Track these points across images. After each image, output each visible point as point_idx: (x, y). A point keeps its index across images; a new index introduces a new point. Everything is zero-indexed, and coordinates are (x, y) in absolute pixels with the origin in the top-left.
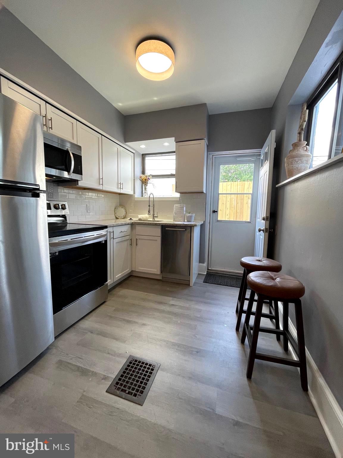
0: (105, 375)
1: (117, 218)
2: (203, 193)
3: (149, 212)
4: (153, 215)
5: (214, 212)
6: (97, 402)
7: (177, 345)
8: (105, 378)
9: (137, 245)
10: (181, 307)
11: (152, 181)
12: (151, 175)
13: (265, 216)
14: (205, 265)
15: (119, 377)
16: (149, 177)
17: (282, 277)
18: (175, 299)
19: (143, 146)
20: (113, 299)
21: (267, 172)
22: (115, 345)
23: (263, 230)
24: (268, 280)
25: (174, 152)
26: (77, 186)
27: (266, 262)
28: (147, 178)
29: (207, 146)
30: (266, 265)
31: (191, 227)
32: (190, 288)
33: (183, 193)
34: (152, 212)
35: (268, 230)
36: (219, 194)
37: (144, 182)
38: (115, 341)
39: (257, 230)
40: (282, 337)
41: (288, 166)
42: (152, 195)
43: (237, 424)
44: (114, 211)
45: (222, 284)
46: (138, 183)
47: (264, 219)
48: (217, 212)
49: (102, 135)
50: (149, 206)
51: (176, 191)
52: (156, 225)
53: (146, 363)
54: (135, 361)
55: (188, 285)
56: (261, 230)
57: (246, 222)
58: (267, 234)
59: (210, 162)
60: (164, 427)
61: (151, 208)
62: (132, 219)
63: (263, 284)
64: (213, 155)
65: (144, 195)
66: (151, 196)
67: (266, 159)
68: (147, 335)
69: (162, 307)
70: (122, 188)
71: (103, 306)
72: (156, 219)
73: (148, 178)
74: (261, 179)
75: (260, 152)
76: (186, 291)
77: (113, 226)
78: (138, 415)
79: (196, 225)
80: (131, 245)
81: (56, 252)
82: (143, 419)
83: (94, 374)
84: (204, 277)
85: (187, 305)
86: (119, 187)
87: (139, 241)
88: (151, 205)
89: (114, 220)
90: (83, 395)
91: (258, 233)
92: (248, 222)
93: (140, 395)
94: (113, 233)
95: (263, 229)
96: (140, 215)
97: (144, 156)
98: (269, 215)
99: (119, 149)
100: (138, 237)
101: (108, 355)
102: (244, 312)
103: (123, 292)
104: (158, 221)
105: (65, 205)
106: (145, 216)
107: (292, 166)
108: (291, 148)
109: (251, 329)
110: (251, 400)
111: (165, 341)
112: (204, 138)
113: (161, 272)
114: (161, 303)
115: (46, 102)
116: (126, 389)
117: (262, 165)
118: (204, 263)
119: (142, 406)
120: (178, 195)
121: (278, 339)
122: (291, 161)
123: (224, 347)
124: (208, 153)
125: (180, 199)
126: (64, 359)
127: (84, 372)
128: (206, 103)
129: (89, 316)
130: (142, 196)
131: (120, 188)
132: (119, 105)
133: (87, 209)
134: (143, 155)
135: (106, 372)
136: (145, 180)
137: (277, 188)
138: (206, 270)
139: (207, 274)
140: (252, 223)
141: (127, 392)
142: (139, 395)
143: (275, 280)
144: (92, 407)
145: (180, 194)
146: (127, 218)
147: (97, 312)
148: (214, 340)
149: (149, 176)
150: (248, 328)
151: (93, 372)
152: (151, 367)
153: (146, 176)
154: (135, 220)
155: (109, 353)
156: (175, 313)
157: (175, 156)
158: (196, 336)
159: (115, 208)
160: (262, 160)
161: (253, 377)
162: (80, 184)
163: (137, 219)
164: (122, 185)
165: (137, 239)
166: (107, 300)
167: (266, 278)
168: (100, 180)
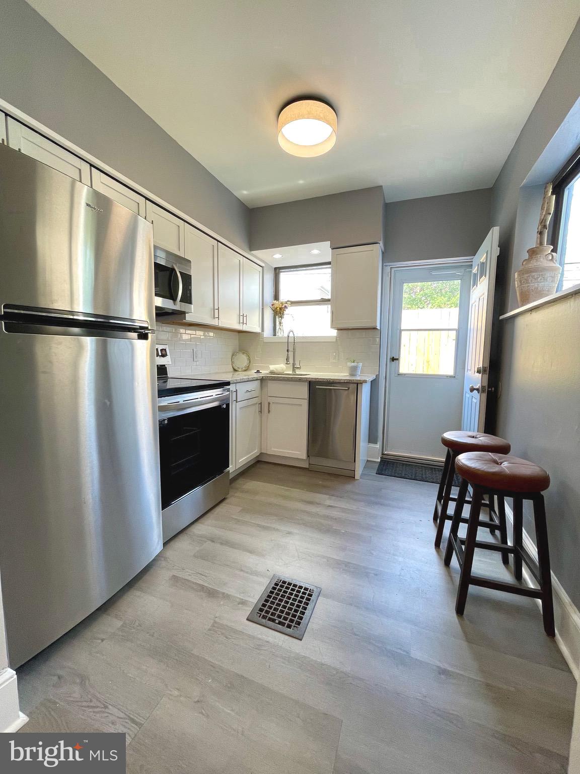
0: (243, 599)
1: (235, 370)
2: (375, 328)
3: (287, 360)
4: (294, 365)
5: (393, 359)
6: (235, 631)
7: (344, 564)
8: (243, 603)
9: (269, 411)
10: (344, 510)
11: (290, 311)
12: (288, 301)
13: (481, 366)
14: (378, 446)
15: (263, 602)
16: (286, 305)
17: (513, 461)
18: (334, 498)
19: (278, 256)
20: (236, 495)
21: (484, 294)
22: (251, 561)
23: (478, 390)
24: (490, 464)
25: (329, 263)
26: (184, 321)
27: (483, 439)
28: (283, 306)
29: (383, 253)
30: (483, 443)
31: (357, 384)
32: (356, 482)
33: (342, 330)
34: (291, 361)
35: (485, 390)
36: (401, 331)
37: (278, 312)
38: (248, 554)
39: (467, 389)
40: (511, 556)
41: (520, 285)
42: (291, 333)
43: (443, 672)
44: (230, 359)
45: (408, 478)
46: (269, 314)
47: (479, 372)
48: (397, 359)
49: (218, 241)
50: (288, 351)
51: (332, 327)
52: (300, 380)
53: (299, 586)
54: (282, 583)
55: (352, 477)
56: (474, 389)
57: (447, 377)
58: (485, 396)
59: (387, 279)
60: (335, 669)
61: (291, 354)
62: (260, 371)
63: (482, 469)
64: (391, 268)
65: (279, 334)
66: (291, 335)
67: (482, 273)
68: (296, 547)
69: (313, 509)
70: (245, 322)
71: (223, 504)
72: (298, 372)
73: (285, 307)
74: (474, 305)
75: (472, 261)
76: (349, 487)
77: (235, 382)
78: (297, 652)
79: (365, 381)
80: (261, 412)
81: (164, 420)
82: (304, 657)
83: (226, 597)
84: (377, 466)
85: (354, 508)
86: (241, 321)
87: (272, 407)
88: (291, 349)
89: (232, 374)
90: (215, 622)
91: (468, 395)
92: (451, 377)
93: (297, 627)
94: (237, 393)
95: (477, 387)
96: (271, 364)
97: (277, 271)
98: (487, 365)
99: (241, 261)
100: (271, 400)
101: (242, 573)
102: (449, 518)
103: (251, 485)
104: (301, 375)
105: (165, 350)
106: (280, 367)
107: (527, 287)
108: (526, 256)
109: (462, 542)
110: (464, 644)
111: (324, 557)
112: (378, 242)
113: (308, 456)
114: (311, 503)
115: (147, 199)
116: (275, 618)
117: (475, 284)
118: (376, 443)
119: (301, 640)
120: (334, 333)
121: (505, 561)
122: (526, 278)
123: (418, 570)
124: (384, 264)
125: (336, 339)
126: (180, 574)
127: (212, 594)
128: (381, 186)
129: (205, 518)
130: (275, 335)
131: (243, 323)
132: (243, 193)
133: (194, 356)
134: (276, 269)
135: (242, 595)
136: (280, 309)
137: (502, 320)
138: (380, 455)
139: (381, 461)
140: (457, 377)
141: (277, 621)
142: (294, 626)
143: (501, 464)
144: (230, 637)
145: (336, 331)
146: (250, 370)
147: (215, 513)
148: (401, 559)
149: (286, 303)
150: (456, 541)
151: (224, 593)
152: (308, 592)
153: (282, 303)
154: (264, 372)
155: (242, 570)
156: (336, 519)
157: (330, 269)
158: (373, 552)
159: (233, 355)
160: (475, 275)
161: (465, 612)
162: (189, 318)
163: (267, 372)
164: (245, 318)
165: (269, 403)
166: (227, 496)
167: (486, 462)
168: (215, 311)
